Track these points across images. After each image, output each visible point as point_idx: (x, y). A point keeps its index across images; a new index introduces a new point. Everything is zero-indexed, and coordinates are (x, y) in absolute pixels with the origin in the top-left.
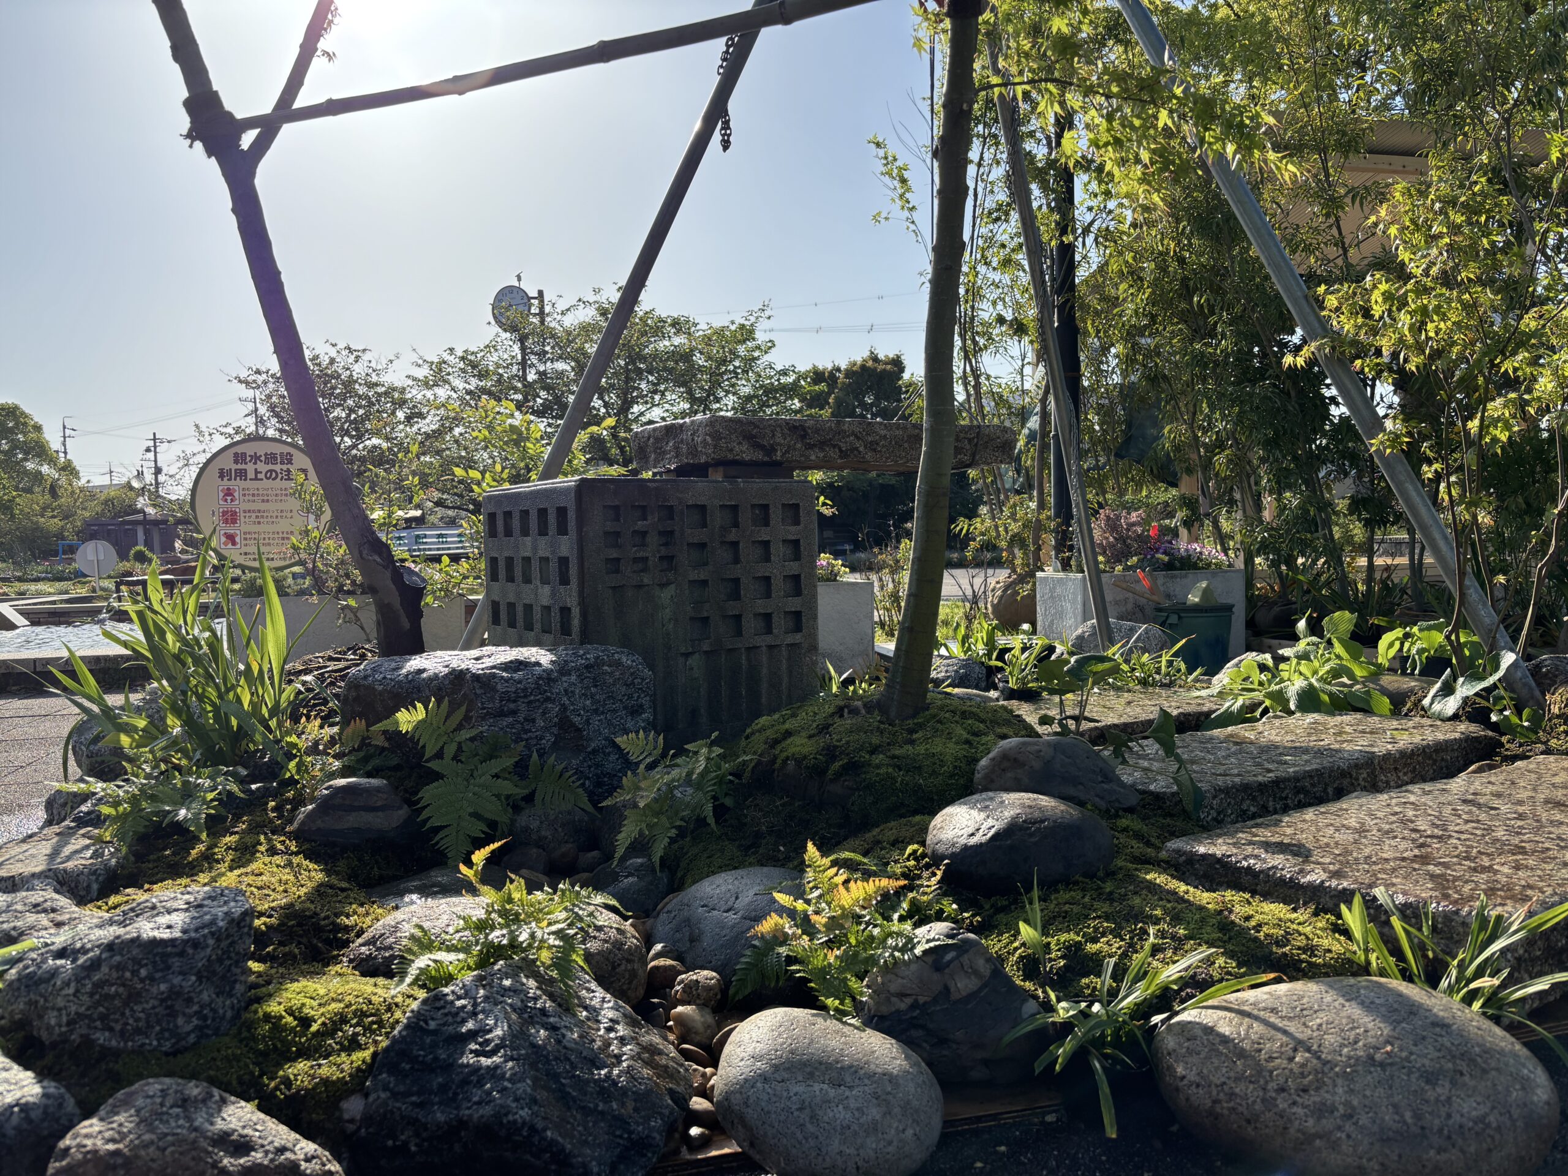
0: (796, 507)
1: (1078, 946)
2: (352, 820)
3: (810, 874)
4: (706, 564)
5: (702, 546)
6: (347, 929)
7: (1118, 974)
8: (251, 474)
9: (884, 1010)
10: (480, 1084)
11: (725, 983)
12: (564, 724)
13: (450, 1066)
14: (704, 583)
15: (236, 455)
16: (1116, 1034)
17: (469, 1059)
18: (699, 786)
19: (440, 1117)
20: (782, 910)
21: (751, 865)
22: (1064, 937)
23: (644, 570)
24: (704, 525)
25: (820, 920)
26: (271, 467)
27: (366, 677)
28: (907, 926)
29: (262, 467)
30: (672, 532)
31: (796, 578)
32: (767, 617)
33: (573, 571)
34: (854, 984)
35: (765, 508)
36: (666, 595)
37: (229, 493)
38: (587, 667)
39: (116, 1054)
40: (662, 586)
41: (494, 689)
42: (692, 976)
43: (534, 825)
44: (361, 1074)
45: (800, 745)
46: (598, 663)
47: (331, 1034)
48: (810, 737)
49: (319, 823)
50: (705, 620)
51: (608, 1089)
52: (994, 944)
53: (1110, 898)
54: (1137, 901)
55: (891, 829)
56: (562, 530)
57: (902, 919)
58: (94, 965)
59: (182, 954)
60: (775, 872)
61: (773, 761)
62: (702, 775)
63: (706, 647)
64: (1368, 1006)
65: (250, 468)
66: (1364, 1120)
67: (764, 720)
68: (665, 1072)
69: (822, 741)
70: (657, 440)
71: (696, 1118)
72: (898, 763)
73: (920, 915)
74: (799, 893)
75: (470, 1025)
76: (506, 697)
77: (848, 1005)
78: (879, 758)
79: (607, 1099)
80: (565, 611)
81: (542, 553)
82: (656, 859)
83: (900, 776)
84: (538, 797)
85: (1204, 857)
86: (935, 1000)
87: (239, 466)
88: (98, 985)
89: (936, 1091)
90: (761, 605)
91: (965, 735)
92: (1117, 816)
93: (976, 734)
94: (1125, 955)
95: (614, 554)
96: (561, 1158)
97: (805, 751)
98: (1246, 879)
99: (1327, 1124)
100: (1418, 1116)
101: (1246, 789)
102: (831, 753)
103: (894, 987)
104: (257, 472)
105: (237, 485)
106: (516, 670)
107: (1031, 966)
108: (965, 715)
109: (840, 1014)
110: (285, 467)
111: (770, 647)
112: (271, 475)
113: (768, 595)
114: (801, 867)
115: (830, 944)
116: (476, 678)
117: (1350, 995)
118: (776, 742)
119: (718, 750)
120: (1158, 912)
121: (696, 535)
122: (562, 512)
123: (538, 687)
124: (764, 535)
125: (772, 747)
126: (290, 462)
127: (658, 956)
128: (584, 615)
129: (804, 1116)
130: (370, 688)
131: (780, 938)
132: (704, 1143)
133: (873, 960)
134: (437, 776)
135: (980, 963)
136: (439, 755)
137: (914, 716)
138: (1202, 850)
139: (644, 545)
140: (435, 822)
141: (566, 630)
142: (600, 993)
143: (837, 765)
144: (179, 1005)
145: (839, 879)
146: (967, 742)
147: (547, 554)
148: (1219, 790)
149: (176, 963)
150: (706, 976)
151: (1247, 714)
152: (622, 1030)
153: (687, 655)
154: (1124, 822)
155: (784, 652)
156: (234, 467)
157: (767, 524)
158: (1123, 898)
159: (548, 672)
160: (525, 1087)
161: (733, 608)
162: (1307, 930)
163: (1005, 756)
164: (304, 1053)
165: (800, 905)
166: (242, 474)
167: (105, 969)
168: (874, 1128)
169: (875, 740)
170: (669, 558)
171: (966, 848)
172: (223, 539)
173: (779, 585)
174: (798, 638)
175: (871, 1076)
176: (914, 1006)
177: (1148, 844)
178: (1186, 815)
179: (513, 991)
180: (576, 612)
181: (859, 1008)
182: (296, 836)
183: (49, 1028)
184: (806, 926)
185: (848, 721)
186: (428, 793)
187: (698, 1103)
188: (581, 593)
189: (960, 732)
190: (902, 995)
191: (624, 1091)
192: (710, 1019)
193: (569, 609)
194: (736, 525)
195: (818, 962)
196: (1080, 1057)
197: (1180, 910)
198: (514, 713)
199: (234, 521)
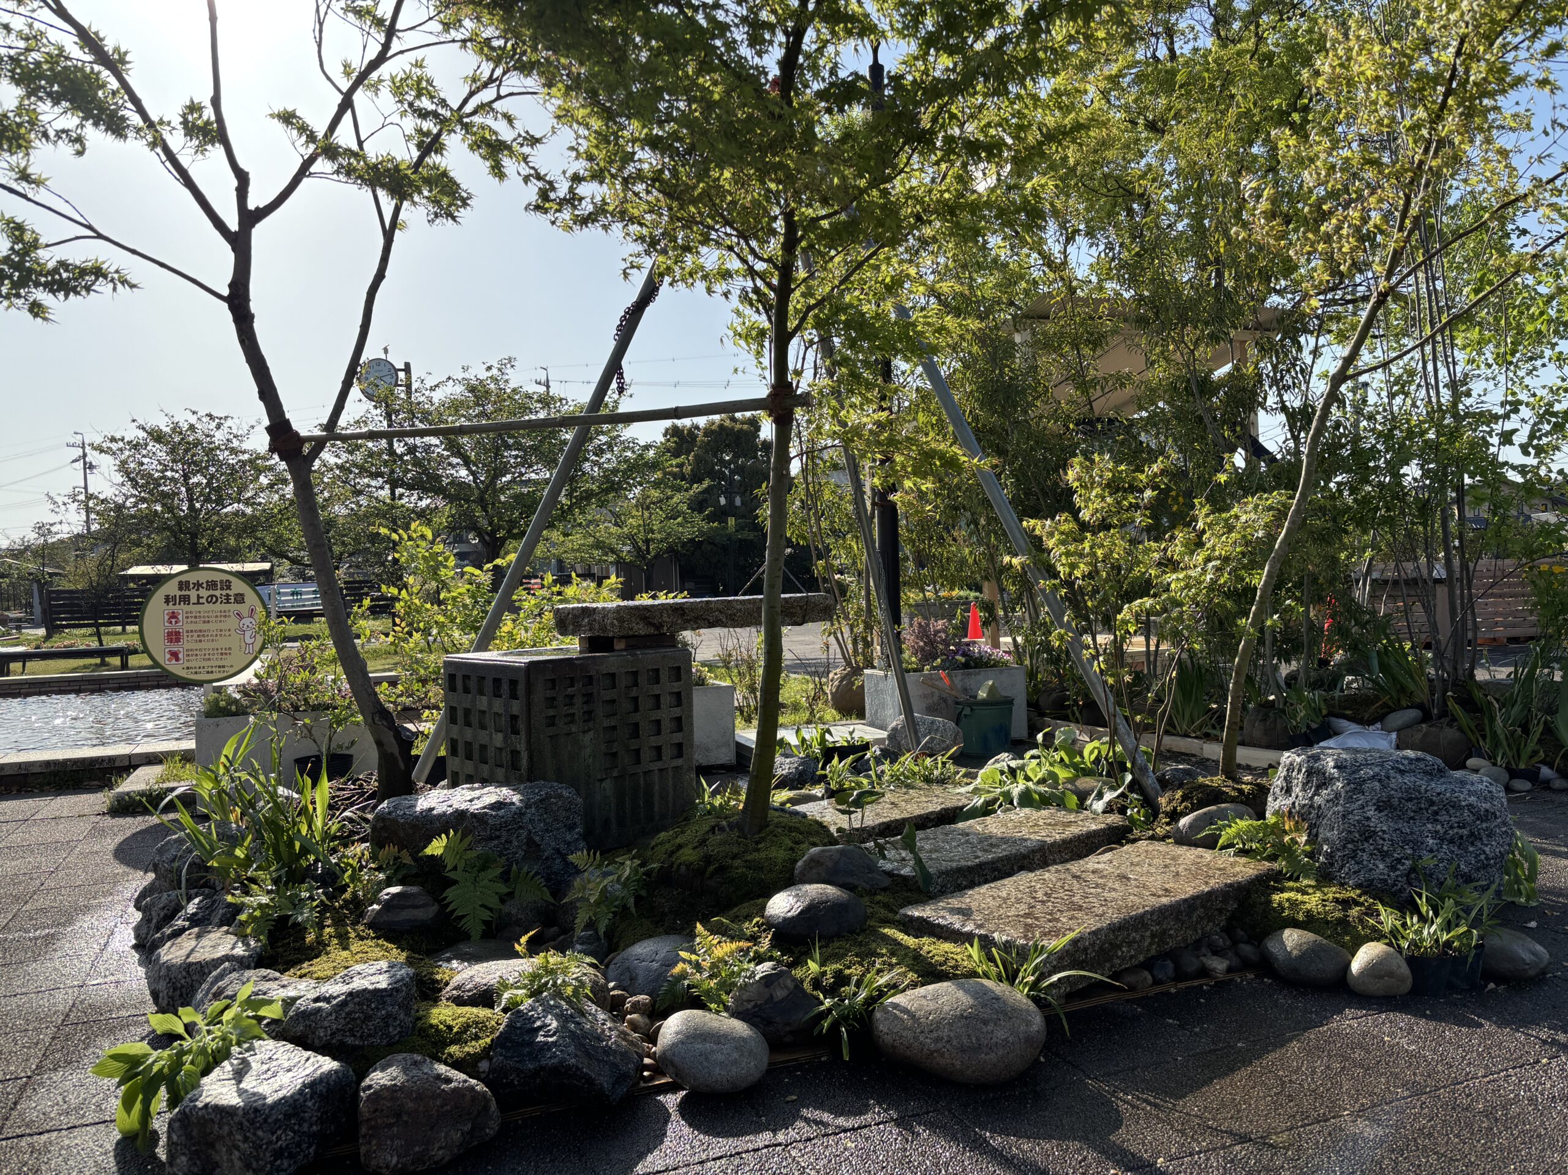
0: (679, 668)
1: (841, 971)
2: (406, 915)
3: (698, 940)
4: (614, 714)
5: (613, 701)
6: (438, 982)
7: (858, 984)
8: (194, 599)
9: (740, 1009)
10: (549, 1049)
11: (653, 1003)
12: (530, 842)
13: (532, 1043)
14: (614, 728)
15: (181, 583)
16: (854, 1014)
17: (540, 1039)
18: (625, 885)
19: (531, 1066)
20: (684, 961)
21: (660, 934)
22: (834, 966)
23: (572, 722)
24: (614, 687)
25: (706, 965)
26: (211, 592)
27: (390, 813)
28: (752, 965)
29: (204, 593)
30: (591, 694)
31: (679, 720)
32: (659, 749)
33: (522, 726)
34: (724, 997)
35: (657, 671)
36: (587, 739)
37: (173, 616)
38: (541, 801)
39: (361, 1047)
40: (584, 732)
41: (486, 823)
42: (634, 999)
43: (514, 911)
44: (486, 1050)
45: (689, 855)
46: (548, 796)
47: (465, 1032)
48: (695, 848)
49: (385, 918)
50: (614, 755)
51: (607, 1051)
52: (798, 973)
53: (860, 944)
54: (874, 945)
55: (744, 908)
56: (514, 696)
57: (749, 961)
58: (344, 1003)
59: (390, 995)
60: (676, 937)
61: (671, 866)
62: (628, 878)
63: (615, 774)
64: (966, 991)
65: (193, 594)
66: (955, 1043)
67: (663, 835)
68: (631, 1043)
69: (701, 852)
70: (575, 616)
71: (647, 1067)
72: (749, 865)
73: (759, 959)
74: (693, 952)
75: (538, 1023)
76: (495, 828)
77: (721, 1008)
78: (737, 862)
79: (608, 1055)
80: (515, 753)
81: (495, 710)
82: (601, 932)
83: (750, 874)
84: (517, 893)
85: (919, 918)
86: (766, 1003)
87: (184, 593)
88: (348, 1014)
89: (766, 1045)
90: (654, 741)
91: (791, 844)
92: (875, 894)
93: (797, 843)
94: (863, 975)
95: (551, 712)
96: (590, 1081)
97: (691, 859)
98: (938, 930)
99: (939, 1045)
100: (978, 1039)
101: (959, 871)
102: (708, 859)
103: (744, 997)
104: (199, 597)
105: (181, 609)
106: (500, 809)
107: (817, 983)
108: (791, 829)
109: (718, 1012)
110: (224, 592)
111: (661, 770)
112: (211, 599)
113: (659, 733)
114: (692, 936)
115: (711, 977)
116: (474, 815)
117: (961, 987)
118: (673, 853)
119: (637, 862)
120: (884, 951)
121: (608, 695)
122: (513, 683)
123: (514, 819)
124: (656, 690)
125: (670, 856)
126: (229, 588)
127: (613, 989)
128: (531, 757)
129: (702, 1059)
130: (395, 821)
131: (683, 975)
132: (651, 1078)
133: (734, 984)
134: (454, 882)
135: (789, 983)
136: (455, 868)
137: (760, 831)
138: (917, 914)
139: (571, 704)
140: (459, 913)
141: (515, 765)
142: (594, 1007)
143: (711, 868)
144: (390, 1021)
145: (715, 942)
146: (792, 849)
147: (501, 711)
148: (941, 873)
149: (388, 1000)
150: (643, 998)
151: (987, 810)
152: (609, 1024)
153: (601, 780)
154: (879, 898)
155: (671, 773)
156: (179, 593)
157: (658, 682)
158: (867, 944)
159: (519, 809)
160: (571, 1049)
161: (634, 744)
162: (958, 957)
163: (812, 859)
164: (453, 1042)
165: (694, 957)
166: (185, 599)
167: (351, 1005)
168: (735, 1062)
169: (735, 850)
170: (589, 713)
171: (785, 919)
172: (168, 656)
173: (666, 725)
174: (680, 762)
175: (734, 1039)
176: (755, 1006)
177: (891, 911)
178: (919, 890)
179: (556, 1007)
180: (524, 756)
181: (726, 1009)
182: (370, 926)
183: (319, 1038)
184: (698, 967)
185: (719, 837)
186: (451, 893)
187: (647, 1061)
188: (529, 742)
189: (788, 842)
190: (749, 1001)
191: (615, 1051)
192: (647, 1021)
193: (518, 752)
194: (636, 684)
195: (705, 987)
196: (835, 1026)
197: (896, 947)
198: (498, 837)
199: (178, 640)
